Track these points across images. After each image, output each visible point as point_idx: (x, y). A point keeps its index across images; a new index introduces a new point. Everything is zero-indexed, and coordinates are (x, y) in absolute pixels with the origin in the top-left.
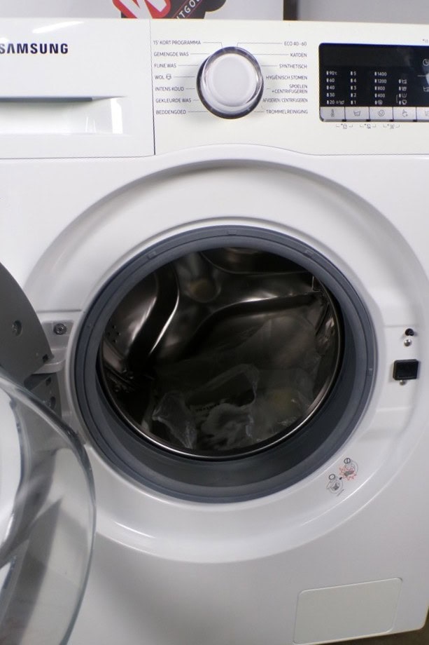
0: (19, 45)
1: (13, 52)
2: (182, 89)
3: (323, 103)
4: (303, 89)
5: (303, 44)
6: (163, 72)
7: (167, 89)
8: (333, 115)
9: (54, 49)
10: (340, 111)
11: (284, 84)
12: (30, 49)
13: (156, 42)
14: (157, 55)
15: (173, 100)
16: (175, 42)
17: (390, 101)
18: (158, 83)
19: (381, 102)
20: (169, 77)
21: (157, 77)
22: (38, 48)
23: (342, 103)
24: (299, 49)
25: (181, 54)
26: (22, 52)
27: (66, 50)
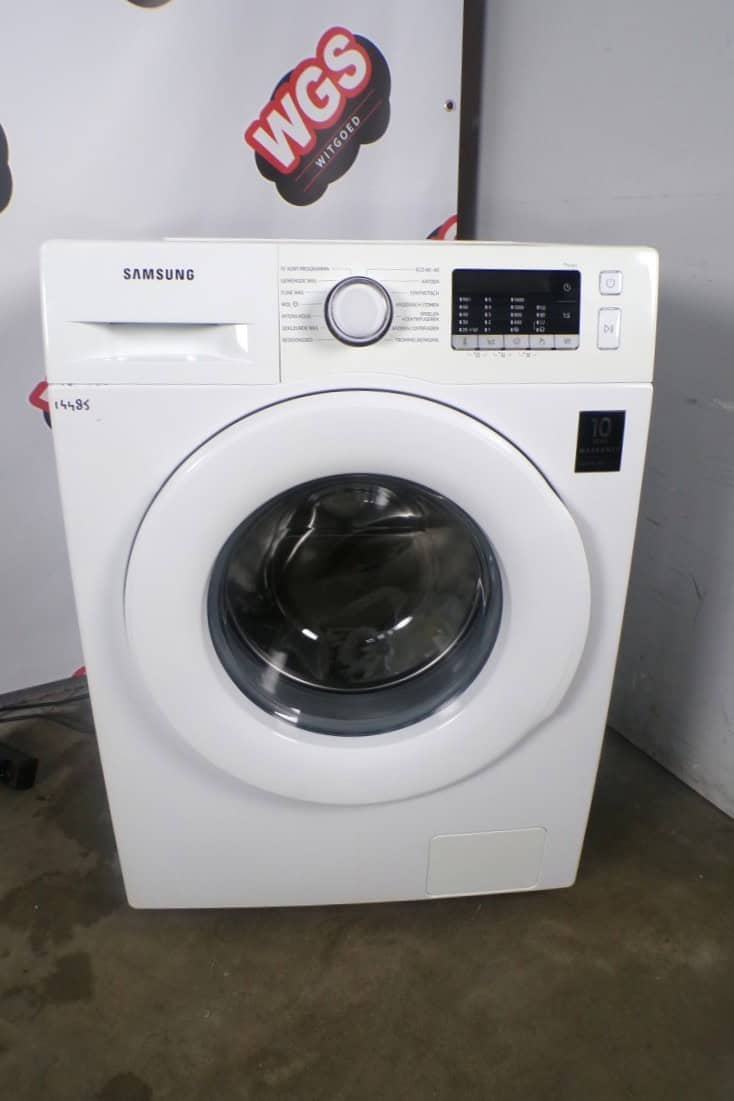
0: (145, 271)
1: (139, 277)
2: (309, 316)
3: (455, 331)
4: (434, 317)
5: (436, 270)
6: (290, 299)
7: (294, 316)
8: (465, 343)
9: (180, 275)
10: (472, 339)
11: (414, 312)
12: (155, 274)
13: (283, 269)
14: (284, 281)
15: (301, 328)
16: (303, 269)
17: (527, 329)
18: (285, 310)
19: (517, 330)
20: (296, 304)
21: (284, 304)
22: (164, 274)
23: (475, 330)
24: (432, 275)
25: (309, 281)
26: (148, 277)
27: (192, 276)
